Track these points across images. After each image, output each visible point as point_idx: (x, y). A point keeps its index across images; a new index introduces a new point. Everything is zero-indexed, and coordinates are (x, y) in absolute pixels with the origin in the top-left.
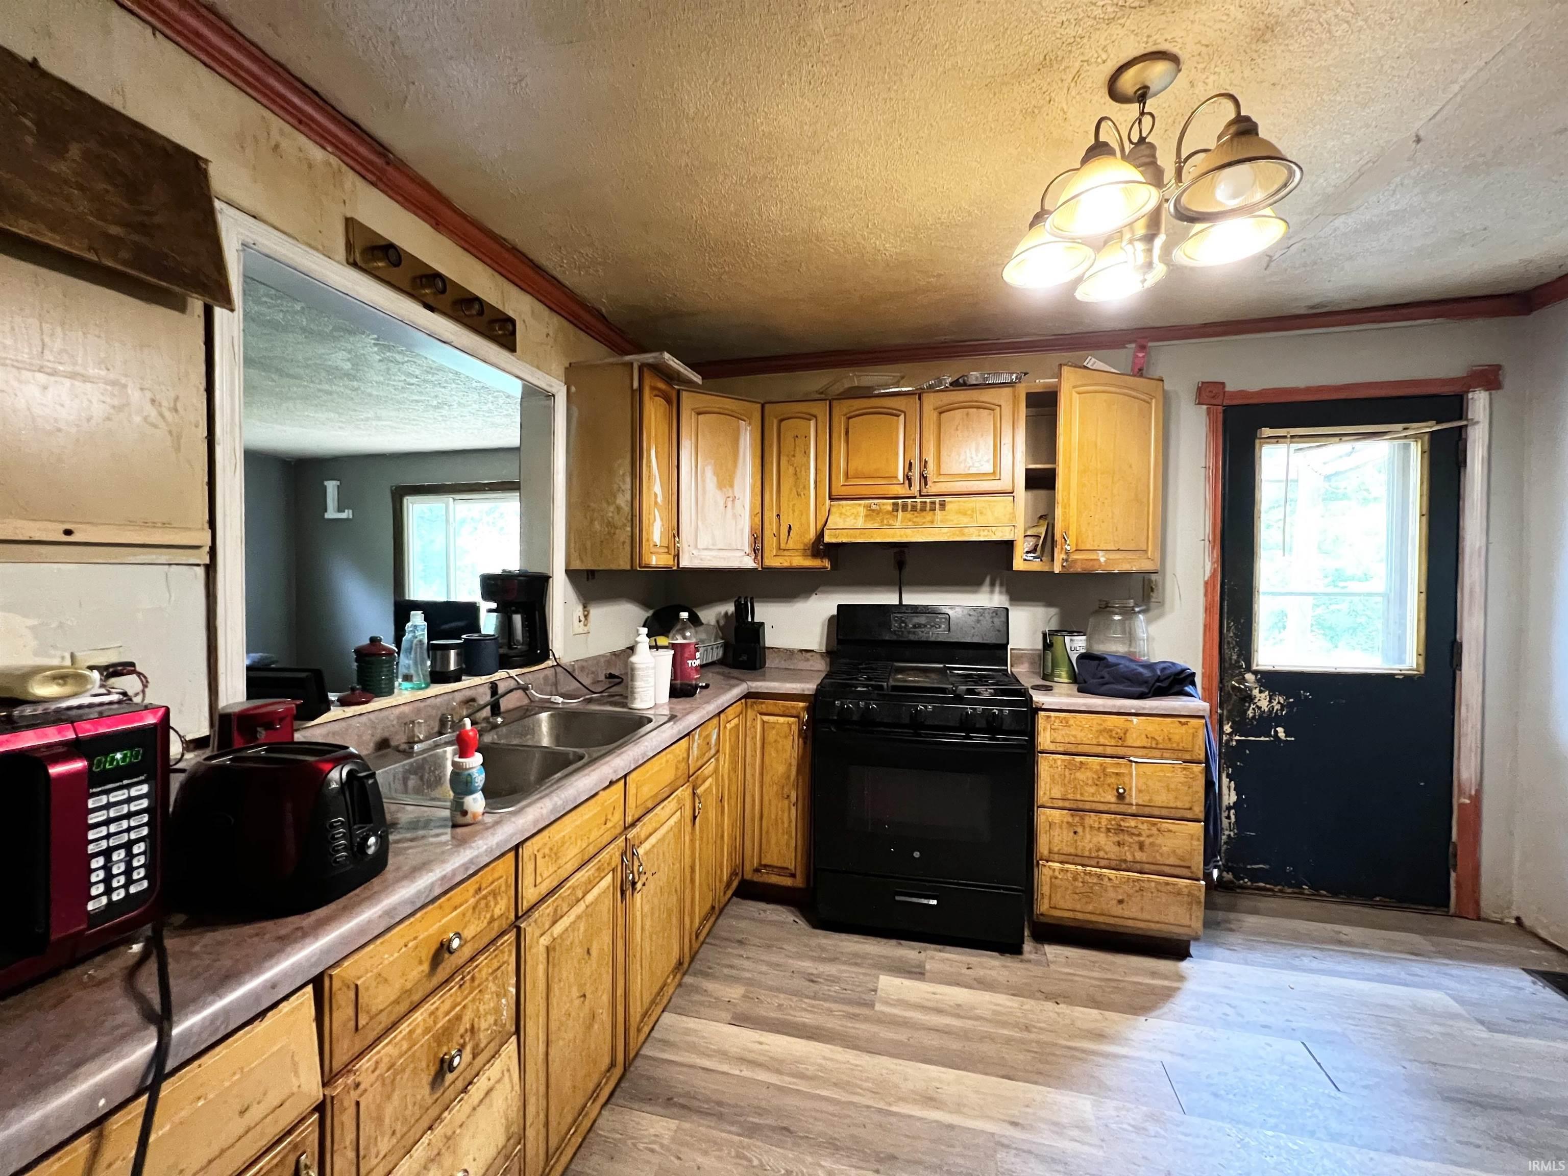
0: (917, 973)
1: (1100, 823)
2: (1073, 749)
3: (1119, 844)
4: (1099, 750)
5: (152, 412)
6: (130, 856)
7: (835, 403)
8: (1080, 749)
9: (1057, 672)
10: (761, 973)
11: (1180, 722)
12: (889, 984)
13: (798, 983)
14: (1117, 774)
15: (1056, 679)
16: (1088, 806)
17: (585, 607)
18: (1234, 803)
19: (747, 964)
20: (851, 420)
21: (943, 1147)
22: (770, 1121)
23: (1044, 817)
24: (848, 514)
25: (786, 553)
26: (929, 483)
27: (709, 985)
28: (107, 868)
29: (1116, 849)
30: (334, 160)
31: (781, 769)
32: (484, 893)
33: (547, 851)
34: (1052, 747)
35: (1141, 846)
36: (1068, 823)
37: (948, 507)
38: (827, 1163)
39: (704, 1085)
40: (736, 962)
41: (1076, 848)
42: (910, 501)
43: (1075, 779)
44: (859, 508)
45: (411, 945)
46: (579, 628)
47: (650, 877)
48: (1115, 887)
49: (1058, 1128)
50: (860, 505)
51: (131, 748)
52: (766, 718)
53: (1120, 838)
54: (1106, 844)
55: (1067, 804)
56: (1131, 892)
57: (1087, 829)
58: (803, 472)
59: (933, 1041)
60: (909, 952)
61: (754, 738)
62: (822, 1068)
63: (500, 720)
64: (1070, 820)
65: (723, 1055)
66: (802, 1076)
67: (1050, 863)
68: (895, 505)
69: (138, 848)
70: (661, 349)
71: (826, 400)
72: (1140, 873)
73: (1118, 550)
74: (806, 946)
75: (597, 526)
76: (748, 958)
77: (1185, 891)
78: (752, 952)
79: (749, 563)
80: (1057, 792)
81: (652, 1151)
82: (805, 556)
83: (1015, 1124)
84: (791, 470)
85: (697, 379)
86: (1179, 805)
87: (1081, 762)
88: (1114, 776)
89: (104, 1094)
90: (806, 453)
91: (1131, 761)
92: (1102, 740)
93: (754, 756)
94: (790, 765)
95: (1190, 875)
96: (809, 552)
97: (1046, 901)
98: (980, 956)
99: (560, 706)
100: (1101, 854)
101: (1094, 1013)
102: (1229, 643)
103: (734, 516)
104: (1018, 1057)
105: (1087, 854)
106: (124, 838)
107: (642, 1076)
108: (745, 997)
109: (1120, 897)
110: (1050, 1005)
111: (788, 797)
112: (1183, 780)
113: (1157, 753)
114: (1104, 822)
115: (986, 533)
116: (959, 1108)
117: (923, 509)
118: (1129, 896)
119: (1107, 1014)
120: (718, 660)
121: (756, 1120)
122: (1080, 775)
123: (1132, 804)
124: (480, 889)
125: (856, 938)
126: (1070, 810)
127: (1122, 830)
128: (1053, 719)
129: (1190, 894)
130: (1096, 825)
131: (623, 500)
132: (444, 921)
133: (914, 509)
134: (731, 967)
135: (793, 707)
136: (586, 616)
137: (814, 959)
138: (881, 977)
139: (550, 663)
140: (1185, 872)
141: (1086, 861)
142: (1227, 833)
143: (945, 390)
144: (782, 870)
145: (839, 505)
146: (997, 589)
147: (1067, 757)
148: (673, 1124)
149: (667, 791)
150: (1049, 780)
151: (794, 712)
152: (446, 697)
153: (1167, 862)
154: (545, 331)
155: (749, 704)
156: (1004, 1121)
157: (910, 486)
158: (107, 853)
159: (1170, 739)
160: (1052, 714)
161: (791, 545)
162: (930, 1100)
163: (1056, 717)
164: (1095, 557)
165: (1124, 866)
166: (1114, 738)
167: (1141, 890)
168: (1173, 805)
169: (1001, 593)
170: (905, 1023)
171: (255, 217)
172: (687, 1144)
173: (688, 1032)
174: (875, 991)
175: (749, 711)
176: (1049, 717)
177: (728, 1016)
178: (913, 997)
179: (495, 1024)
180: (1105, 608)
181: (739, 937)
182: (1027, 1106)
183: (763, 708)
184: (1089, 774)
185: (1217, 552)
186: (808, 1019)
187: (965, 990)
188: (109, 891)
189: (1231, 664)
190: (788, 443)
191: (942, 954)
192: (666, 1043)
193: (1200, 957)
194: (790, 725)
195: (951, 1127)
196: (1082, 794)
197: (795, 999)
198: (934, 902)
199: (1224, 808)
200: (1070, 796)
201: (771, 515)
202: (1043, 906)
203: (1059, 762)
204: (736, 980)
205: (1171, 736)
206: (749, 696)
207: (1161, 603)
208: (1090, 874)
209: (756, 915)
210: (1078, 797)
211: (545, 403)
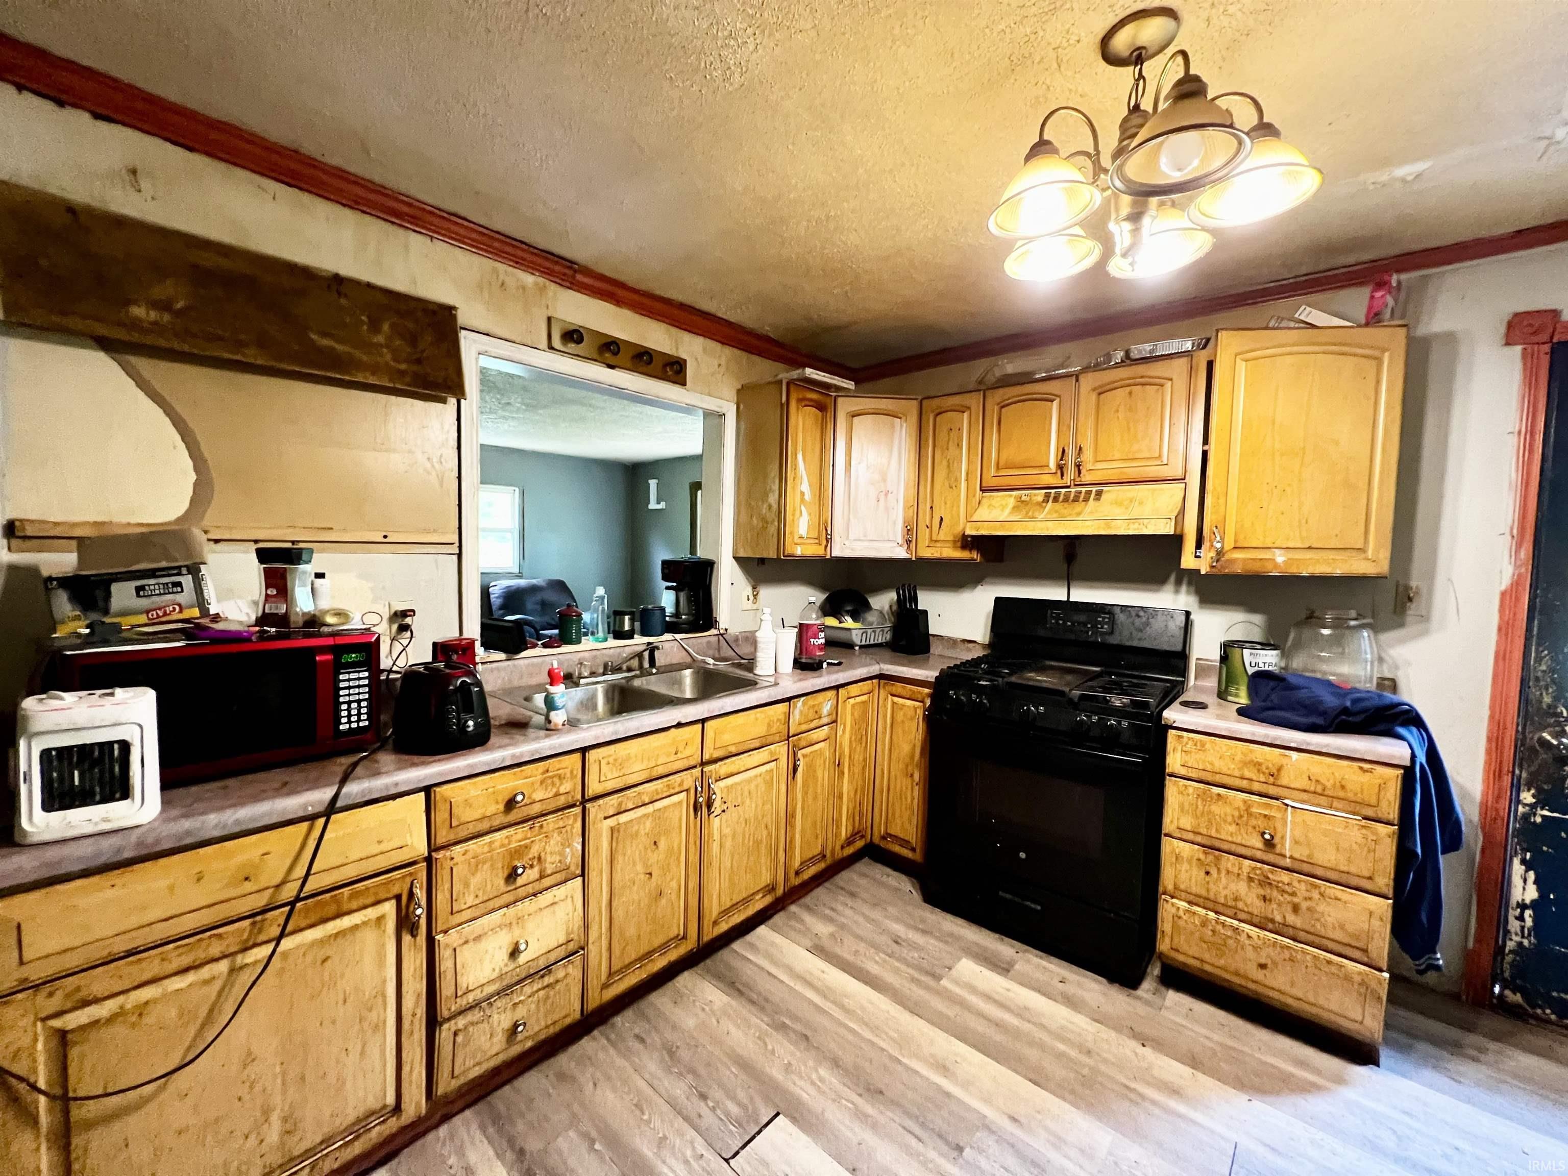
0: (1004, 968)
1: (1240, 868)
2: (1209, 777)
3: (1264, 899)
4: (1244, 784)
5: (428, 465)
6: (360, 707)
7: (988, 393)
8: (1218, 779)
9: (1232, 690)
10: (856, 922)
11: (1361, 768)
12: (967, 968)
13: (883, 940)
14: (1265, 816)
15: (1230, 698)
16: (1225, 846)
17: (754, 588)
18: (1533, 901)
19: (848, 912)
20: (1003, 410)
21: (930, 1105)
22: (798, 1027)
23: (1168, 847)
24: (997, 505)
25: (938, 545)
26: (1083, 471)
27: (808, 918)
28: (349, 710)
29: (1259, 903)
30: (541, 280)
31: (906, 748)
32: (550, 774)
33: (611, 760)
34: (1183, 772)
35: (1296, 909)
36: (1199, 860)
37: (1104, 497)
38: (823, 1072)
39: (764, 985)
40: (840, 908)
41: (1208, 890)
42: (1063, 491)
43: (1210, 812)
44: (1010, 499)
45: (490, 790)
46: (749, 605)
47: (732, 808)
48: (1255, 948)
49: (1058, 1142)
50: (1011, 496)
51: (359, 652)
52: (896, 699)
53: (1267, 892)
54: (1250, 897)
55: (1199, 839)
56: (1277, 959)
57: (1223, 873)
58: (955, 464)
59: (980, 1027)
60: (1005, 948)
61: (885, 716)
62: (863, 1008)
63: (654, 671)
64: (1202, 856)
65: (790, 970)
66: (842, 1007)
67: (1174, 900)
68: (1047, 496)
69: (364, 704)
70: (804, 366)
71: (980, 390)
72: (1294, 940)
73: (1309, 548)
74: (910, 914)
75: (755, 520)
76: (851, 908)
77: (1357, 979)
78: (858, 904)
79: (901, 553)
80: (1187, 822)
81: (703, 1010)
82: (955, 547)
83: (1014, 1119)
84: (945, 463)
85: (850, 385)
86: (1353, 869)
87: (1219, 795)
88: (1262, 818)
89: (312, 806)
90: (959, 446)
91: (1287, 805)
92: (1247, 774)
93: (884, 733)
94: (914, 746)
95: (1366, 959)
96: (959, 544)
97: (1167, 940)
98: (1084, 976)
99: (711, 667)
100: (1240, 905)
101: (1186, 1071)
102: (1537, 679)
103: (887, 509)
104: (1058, 1072)
105: (1222, 901)
106: (357, 697)
107: (722, 961)
108: (832, 935)
109: (1263, 961)
110: (1134, 1045)
111: (912, 776)
112: (1360, 840)
113: (1323, 800)
114: (1246, 870)
115: (1136, 526)
116: (966, 1085)
117: (1076, 500)
118: (1275, 963)
119: (1200, 1075)
120: (886, 643)
121: (787, 1022)
122: (1217, 809)
123: (1284, 856)
124: (547, 771)
125: (960, 921)
126: (1203, 846)
127: (1270, 884)
128: (1185, 740)
129: (1362, 983)
130: (1236, 870)
131: (773, 499)
132: (517, 783)
133: (1066, 500)
134: (833, 909)
135: (919, 692)
136: (755, 596)
137: (908, 926)
138: (964, 960)
139: (713, 631)
140: (1357, 954)
141: (1221, 909)
142: (1518, 939)
143: (1117, 366)
144: (904, 843)
145: (991, 496)
146: (1184, 588)
147: (1201, 786)
148: (726, 998)
149: (757, 744)
150: (1177, 807)
151: (920, 698)
152: (618, 650)
153: (1331, 936)
154: (716, 363)
155: (882, 684)
156: (1004, 1113)
157: (1062, 475)
158: (349, 703)
159: (1343, 787)
160: (1185, 734)
161: (942, 537)
162: (943, 1068)
163: (1189, 739)
164: (1267, 557)
165: (1270, 926)
166: (1264, 773)
167: (1291, 960)
168: (1345, 869)
169: (1188, 592)
170: (962, 1003)
171: (487, 335)
172: (729, 1016)
173: (773, 944)
174: (950, 969)
175: (882, 691)
176: (1180, 737)
177: (809, 944)
178: (982, 985)
179: (560, 861)
180: (1312, 619)
181: (853, 889)
182: (1039, 1112)
183: (894, 690)
184: (1228, 810)
185: (1526, 552)
186: (873, 969)
187: (1044, 999)
188: (350, 722)
189: (1540, 708)
190: (942, 435)
191: (1040, 961)
192: (752, 947)
193: (1392, 1070)
194: (915, 709)
195: (948, 1095)
196: (1217, 831)
197: (872, 951)
198: (1039, 908)
199: (1513, 902)
200: (1204, 831)
201: (925, 507)
202: (1163, 946)
203: (1191, 790)
204: (831, 920)
205: (1343, 783)
206: (881, 677)
207: (1425, 618)
208: (1223, 924)
209: (878, 876)
210: (1214, 834)
211: (716, 421)
